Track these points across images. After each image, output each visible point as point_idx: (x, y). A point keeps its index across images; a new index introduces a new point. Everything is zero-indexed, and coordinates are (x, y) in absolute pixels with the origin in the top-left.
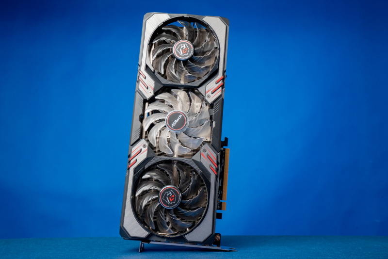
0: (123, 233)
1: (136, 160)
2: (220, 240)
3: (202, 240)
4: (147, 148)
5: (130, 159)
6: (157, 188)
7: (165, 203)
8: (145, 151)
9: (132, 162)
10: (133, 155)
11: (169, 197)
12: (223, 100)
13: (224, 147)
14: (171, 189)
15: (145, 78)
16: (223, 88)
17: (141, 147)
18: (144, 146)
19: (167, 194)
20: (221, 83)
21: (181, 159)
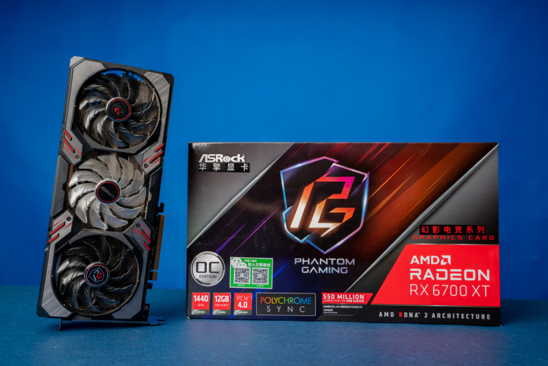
0: (42, 312)
1: (58, 235)
2: (148, 311)
3: (130, 318)
4: (71, 221)
5: (51, 233)
6: (83, 265)
7: (91, 281)
8: (69, 225)
9: (53, 236)
10: (54, 228)
11: (96, 274)
12: (161, 170)
13: (160, 213)
14: (98, 267)
15: (71, 140)
16: (162, 157)
17: (65, 220)
18: (68, 219)
19: (93, 271)
20: (160, 151)
21: (111, 234)
